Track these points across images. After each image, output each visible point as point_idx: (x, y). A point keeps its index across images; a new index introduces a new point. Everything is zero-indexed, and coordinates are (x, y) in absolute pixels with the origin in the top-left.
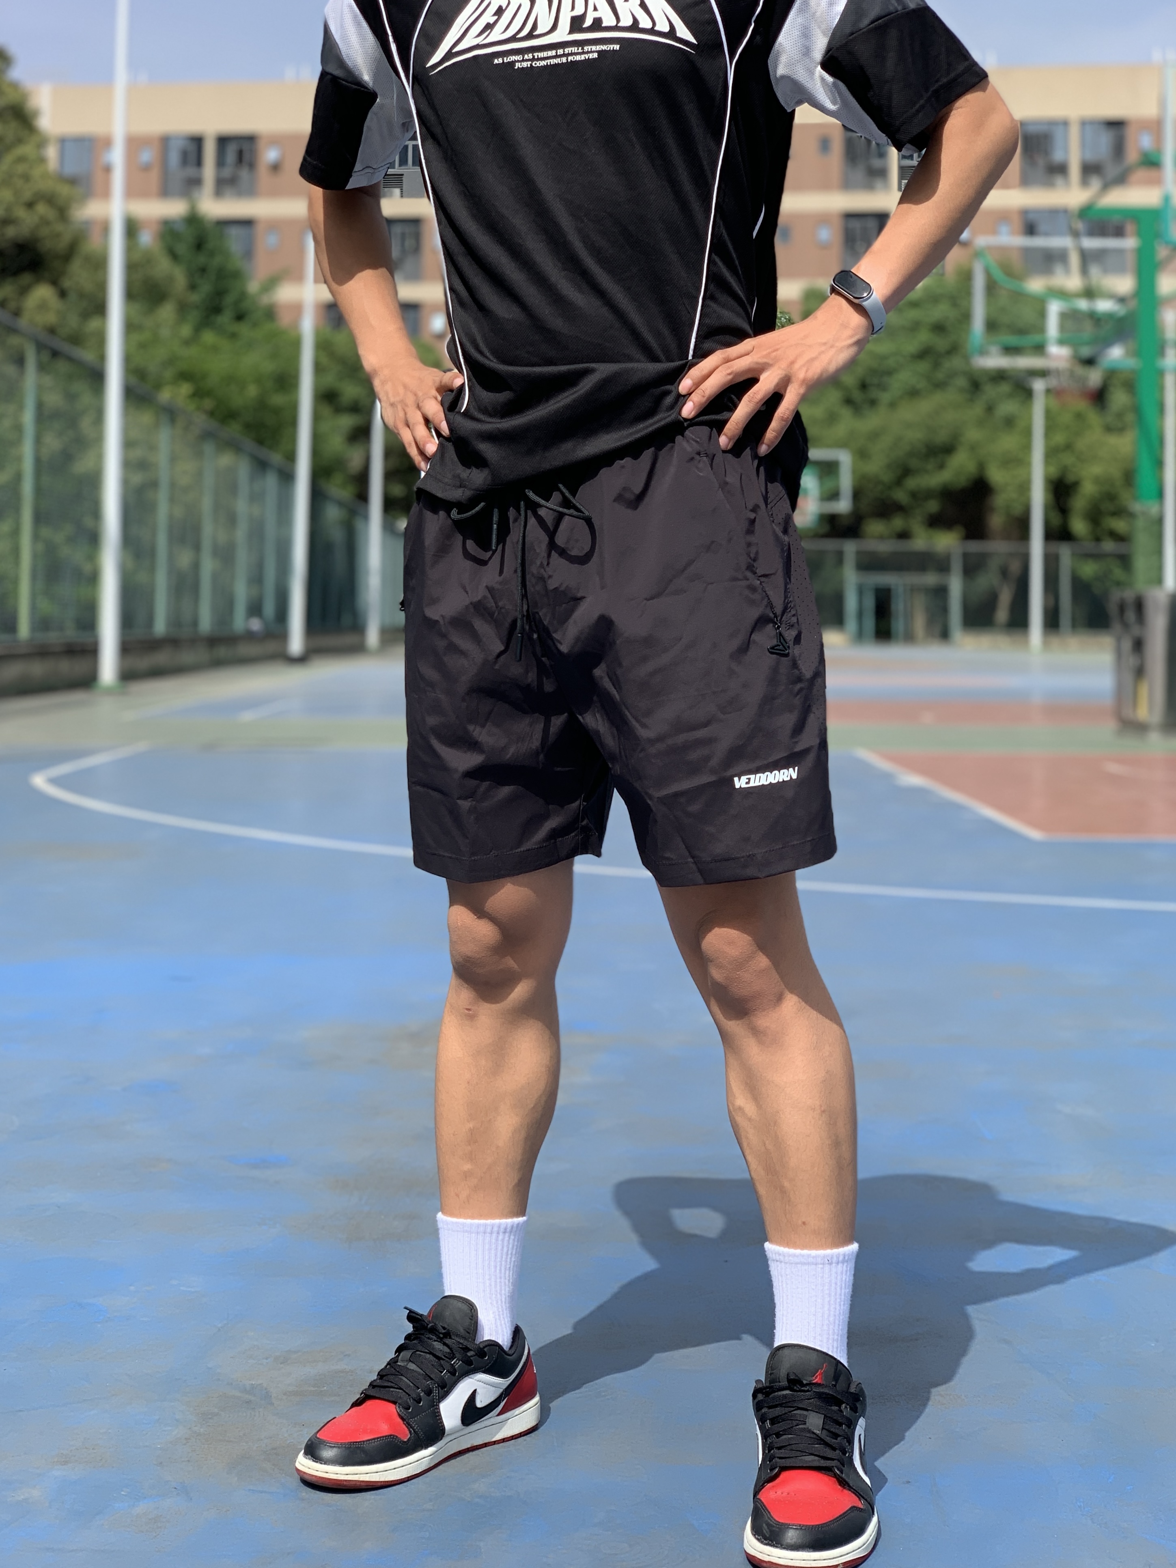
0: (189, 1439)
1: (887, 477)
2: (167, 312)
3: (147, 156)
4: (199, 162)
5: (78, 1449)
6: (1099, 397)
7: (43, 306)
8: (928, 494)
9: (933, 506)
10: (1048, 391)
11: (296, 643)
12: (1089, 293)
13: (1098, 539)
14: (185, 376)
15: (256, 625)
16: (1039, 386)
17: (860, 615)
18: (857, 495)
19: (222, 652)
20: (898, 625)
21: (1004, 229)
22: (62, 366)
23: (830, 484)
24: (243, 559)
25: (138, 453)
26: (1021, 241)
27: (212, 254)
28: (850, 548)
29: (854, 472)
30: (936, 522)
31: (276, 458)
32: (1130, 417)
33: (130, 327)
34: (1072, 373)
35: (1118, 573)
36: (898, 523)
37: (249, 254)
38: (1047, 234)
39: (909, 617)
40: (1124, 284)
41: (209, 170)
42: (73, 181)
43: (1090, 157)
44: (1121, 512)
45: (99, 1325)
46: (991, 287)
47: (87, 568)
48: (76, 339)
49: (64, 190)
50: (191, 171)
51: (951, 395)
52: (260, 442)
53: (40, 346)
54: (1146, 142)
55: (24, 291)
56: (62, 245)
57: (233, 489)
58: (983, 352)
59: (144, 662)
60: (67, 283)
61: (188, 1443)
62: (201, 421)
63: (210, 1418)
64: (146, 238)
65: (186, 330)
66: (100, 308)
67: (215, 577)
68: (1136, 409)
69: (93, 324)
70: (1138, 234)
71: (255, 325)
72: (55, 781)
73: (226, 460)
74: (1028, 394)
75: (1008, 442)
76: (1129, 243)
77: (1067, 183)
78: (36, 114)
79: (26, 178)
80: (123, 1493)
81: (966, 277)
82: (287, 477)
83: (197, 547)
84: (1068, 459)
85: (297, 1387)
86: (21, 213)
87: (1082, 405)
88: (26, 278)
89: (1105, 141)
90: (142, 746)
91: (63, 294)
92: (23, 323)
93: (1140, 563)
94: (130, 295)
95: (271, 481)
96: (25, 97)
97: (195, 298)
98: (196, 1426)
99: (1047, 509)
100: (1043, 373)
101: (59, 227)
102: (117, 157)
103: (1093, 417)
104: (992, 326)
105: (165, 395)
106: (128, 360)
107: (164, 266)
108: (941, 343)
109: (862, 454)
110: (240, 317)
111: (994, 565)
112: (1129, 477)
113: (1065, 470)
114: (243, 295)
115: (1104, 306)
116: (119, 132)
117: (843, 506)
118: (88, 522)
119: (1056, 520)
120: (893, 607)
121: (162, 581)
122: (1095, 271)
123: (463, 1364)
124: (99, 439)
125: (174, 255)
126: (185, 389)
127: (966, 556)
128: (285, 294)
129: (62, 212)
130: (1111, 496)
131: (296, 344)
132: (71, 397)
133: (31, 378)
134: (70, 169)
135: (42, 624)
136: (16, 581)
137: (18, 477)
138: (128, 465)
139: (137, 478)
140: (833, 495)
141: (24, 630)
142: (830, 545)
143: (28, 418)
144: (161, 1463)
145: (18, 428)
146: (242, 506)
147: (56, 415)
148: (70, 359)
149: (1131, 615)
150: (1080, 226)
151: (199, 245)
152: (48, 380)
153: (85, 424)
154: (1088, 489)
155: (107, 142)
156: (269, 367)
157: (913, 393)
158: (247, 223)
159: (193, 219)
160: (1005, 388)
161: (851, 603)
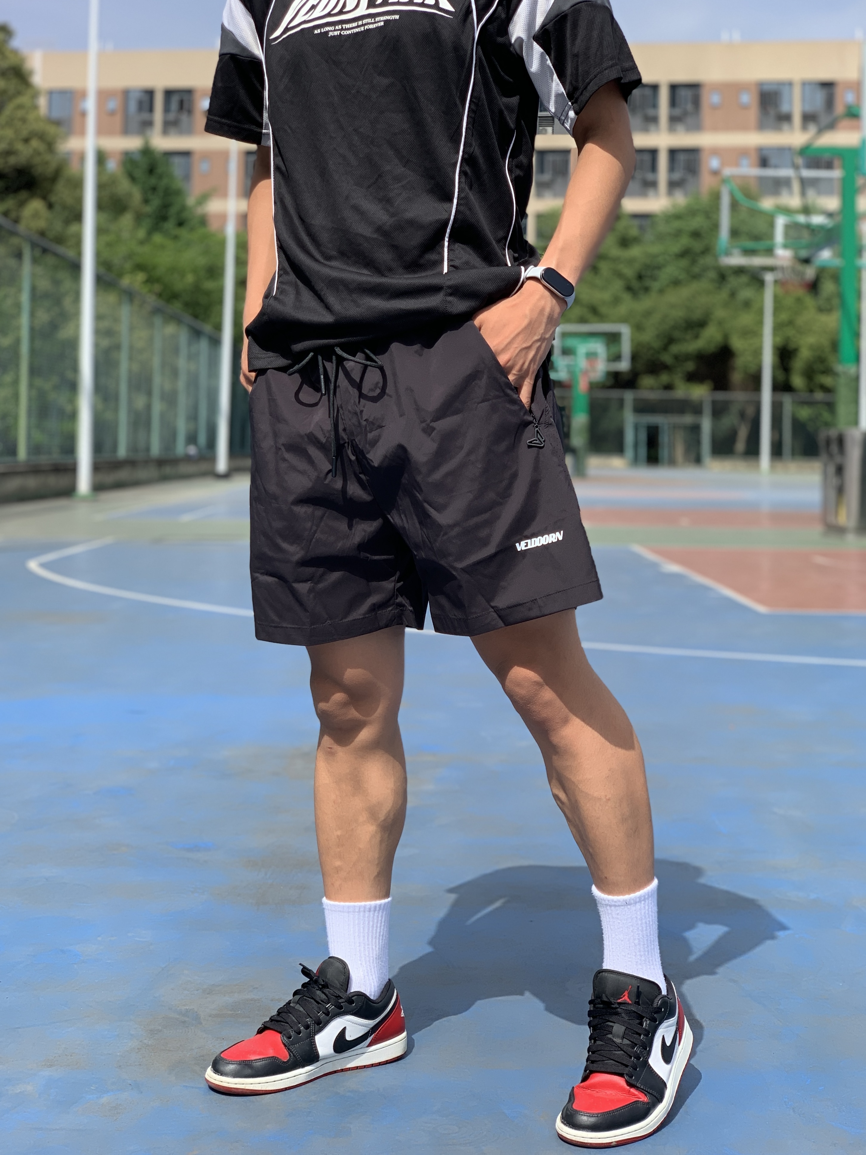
0: (141, 1049)
1: (657, 344)
2: (127, 220)
3: (113, 104)
4: (151, 109)
5: (60, 1056)
6: (814, 287)
7: (36, 215)
8: (687, 357)
9: (690, 366)
10: (776, 282)
11: (222, 464)
12: (806, 210)
13: (811, 391)
14: (140, 267)
15: (192, 450)
16: (769, 278)
17: (636, 445)
18: (634, 358)
19: (168, 470)
20: (664, 453)
21: (745, 162)
22: (50, 260)
23: (614, 349)
24: (183, 401)
25: (106, 324)
26: (756, 172)
27: (160, 177)
28: (629, 396)
29: (632, 340)
30: (692, 378)
31: (207, 328)
32: (835, 301)
33: (100, 231)
34: (793, 270)
35: (826, 415)
36: (664, 378)
37: (187, 177)
38: (776, 167)
39: (672, 447)
40: (832, 203)
41: (158, 115)
42: (58, 123)
43: (809, 108)
44: (828, 371)
45: (75, 966)
46: (734, 205)
47: (68, 408)
48: (60, 240)
49: (52, 130)
50: (145, 116)
51: (704, 284)
52: (196, 316)
53: (34, 245)
54: (850, 98)
55: (22, 204)
56: (50, 170)
57: (176, 350)
58: (728, 254)
59: (110, 478)
60: (53, 198)
61: (140, 1051)
62: (152, 300)
63: (156, 1034)
64: (112, 165)
65: (141, 233)
66: (78, 217)
67: (162, 416)
68: (840, 296)
69: (73, 228)
70: (843, 167)
71: (192, 229)
72: (44, 566)
73: (170, 329)
74: (761, 283)
75: (746, 319)
76: (836, 174)
77: (792, 128)
78: (31, 73)
79: (24, 120)
80: (92, 1088)
81: (716, 197)
82: (216, 342)
83: (149, 393)
84: (790, 332)
85: (219, 1011)
86: (20, 146)
87: (801, 292)
88: (23, 194)
89: (819, 97)
90: (109, 540)
91: (50, 206)
92: (21, 228)
93: (842, 410)
94: (100, 206)
95: (204, 345)
96: (22, 60)
97: (148, 209)
98: (145, 1039)
99: (774, 369)
100: (771, 269)
101: (48, 157)
102: (90, 105)
103: (809, 301)
104: (734, 233)
105: (126, 281)
106: (98, 255)
107: (125, 186)
108: (697, 246)
109: (638, 328)
110: (181, 224)
111: (734, 410)
112: (835, 346)
113: (787, 340)
114: (183, 208)
115: (818, 220)
116: (92, 86)
117: (624, 366)
118: (69, 374)
119: (781, 377)
120: (660, 439)
121: (123, 418)
122: (811, 193)
123: (335, 1008)
124: (77, 314)
125: (132, 178)
126: (141, 277)
127: (714, 403)
128: (214, 206)
129: (50, 146)
130: (821, 360)
131: (222, 243)
132: (57, 283)
133: (27, 268)
134: (56, 114)
135: (35, 449)
136: (16, 418)
137: (18, 342)
138: (98, 333)
139: (105, 343)
140: (617, 358)
141: (22, 453)
142: (615, 394)
143: (25, 298)
144: (120, 1066)
145: (18, 306)
146: (182, 363)
147: (46, 296)
148: (56, 255)
149: (834, 448)
150: (800, 161)
151: (151, 170)
152: (39, 270)
153: (67, 302)
154: (805, 354)
155: (83, 94)
156: (202, 261)
157: (676, 283)
158: (186, 154)
159: (147, 151)
160: (744, 279)
161: (629, 437)
